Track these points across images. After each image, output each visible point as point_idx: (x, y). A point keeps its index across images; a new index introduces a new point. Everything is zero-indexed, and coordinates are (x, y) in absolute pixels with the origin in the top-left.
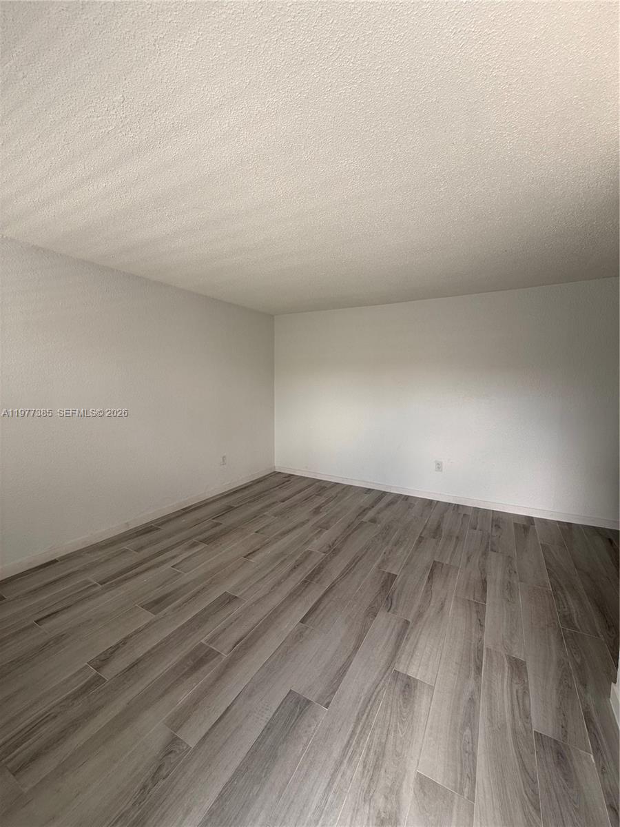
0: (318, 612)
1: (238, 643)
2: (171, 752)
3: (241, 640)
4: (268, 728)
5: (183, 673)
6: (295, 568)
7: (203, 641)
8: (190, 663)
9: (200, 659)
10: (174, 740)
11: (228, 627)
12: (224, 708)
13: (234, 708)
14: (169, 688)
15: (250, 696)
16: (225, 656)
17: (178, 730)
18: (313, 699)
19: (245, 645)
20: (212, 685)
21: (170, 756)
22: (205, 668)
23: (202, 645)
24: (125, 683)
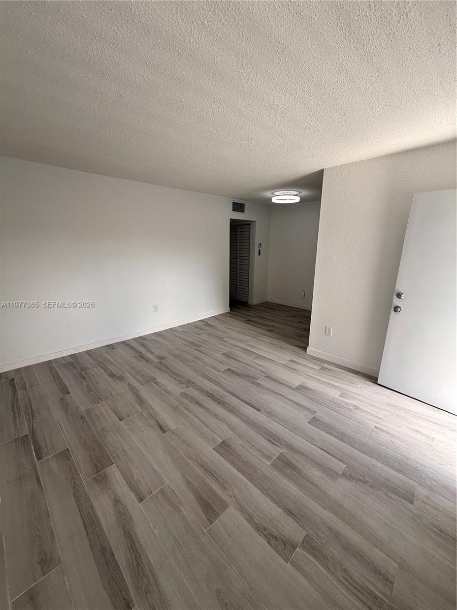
0: (252, 403)
1: (273, 443)
2: (351, 476)
3: (270, 441)
4: (330, 434)
5: (297, 475)
6: (200, 405)
7: (269, 464)
8: (289, 471)
9: (285, 465)
10: (344, 475)
11: (256, 448)
12: (321, 451)
13: (320, 446)
14: (310, 482)
15: (313, 439)
16: (284, 450)
17: (338, 473)
18: (312, 416)
19: (274, 439)
20: (307, 457)
21: (353, 476)
22: (294, 462)
23: (272, 464)
24: (309, 516)
